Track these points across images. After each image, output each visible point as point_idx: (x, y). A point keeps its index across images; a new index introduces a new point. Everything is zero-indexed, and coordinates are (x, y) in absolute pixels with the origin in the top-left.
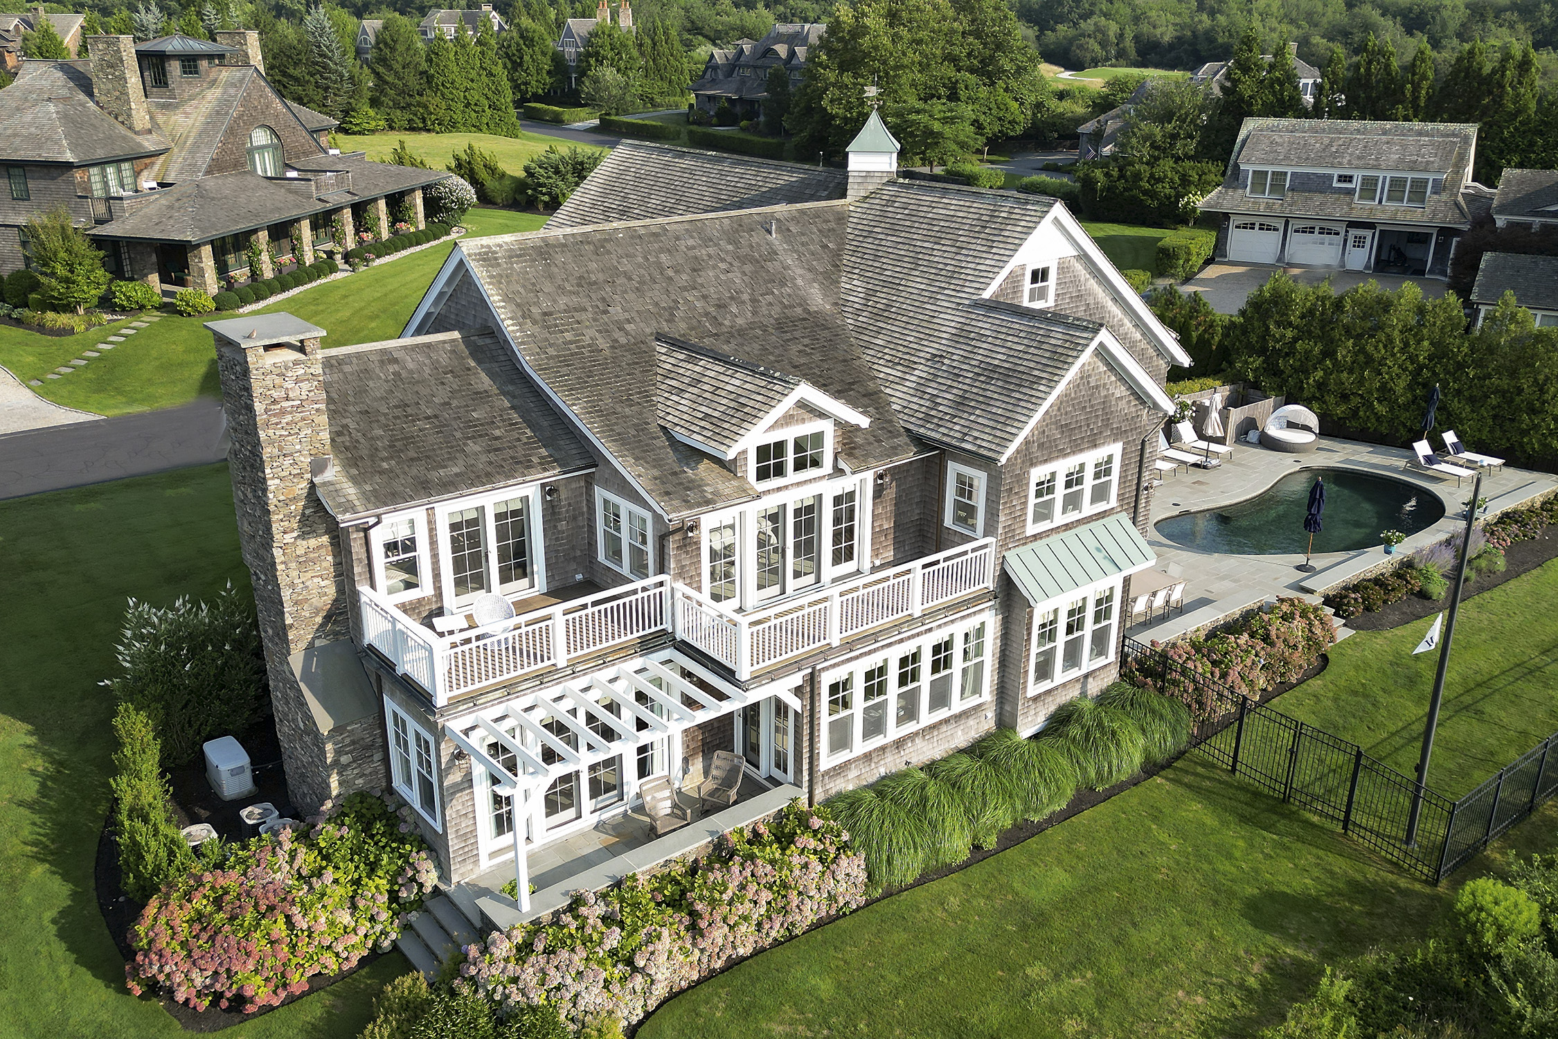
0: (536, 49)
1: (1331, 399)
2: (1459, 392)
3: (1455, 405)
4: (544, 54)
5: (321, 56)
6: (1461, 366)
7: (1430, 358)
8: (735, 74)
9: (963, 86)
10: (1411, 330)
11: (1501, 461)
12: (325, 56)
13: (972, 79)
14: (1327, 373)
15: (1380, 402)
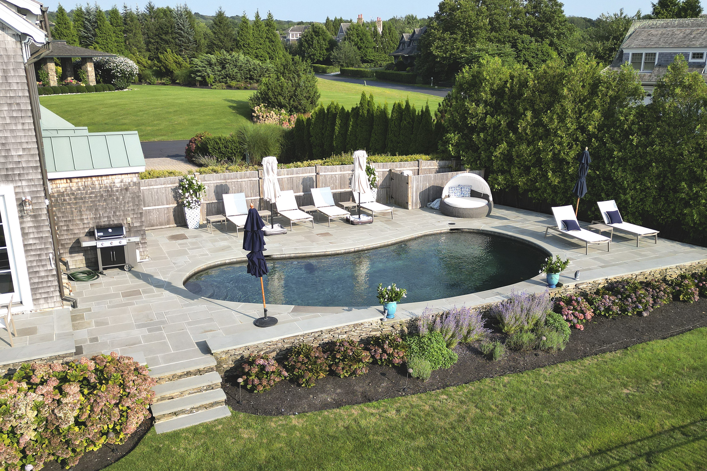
0: (320, 37)
1: (515, 171)
2: (623, 160)
3: (619, 174)
4: (324, 40)
5: (179, 29)
6: (627, 134)
7: (600, 128)
8: (411, 45)
9: (520, 41)
10: (584, 100)
11: (656, 232)
12: (181, 29)
13: (526, 37)
14: (511, 145)
15: (554, 172)
